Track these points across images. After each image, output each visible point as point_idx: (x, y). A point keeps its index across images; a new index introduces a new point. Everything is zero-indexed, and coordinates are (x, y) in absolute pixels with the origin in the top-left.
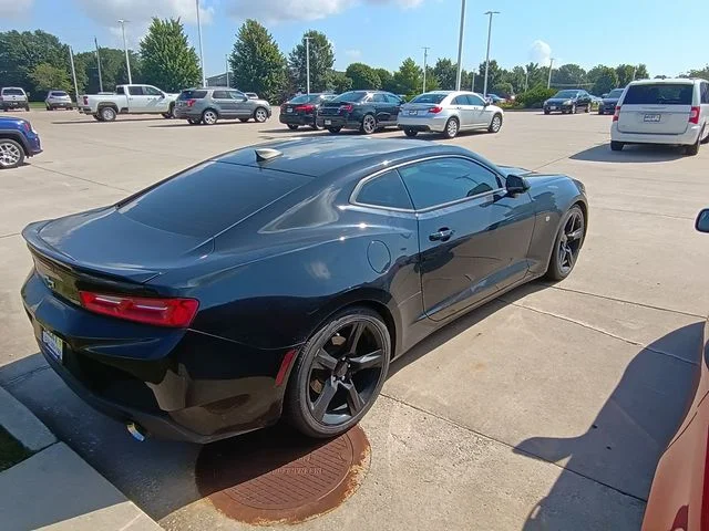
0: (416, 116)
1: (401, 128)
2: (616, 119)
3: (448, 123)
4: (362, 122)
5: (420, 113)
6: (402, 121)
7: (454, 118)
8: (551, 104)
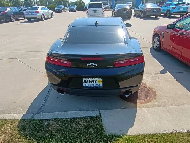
0: (31, 14)
1: (27, 18)
2: (88, 12)
3: (42, 16)
4: (11, 18)
5: (32, 13)
6: (26, 16)
7: (43, 14)
8: (56, 10)
